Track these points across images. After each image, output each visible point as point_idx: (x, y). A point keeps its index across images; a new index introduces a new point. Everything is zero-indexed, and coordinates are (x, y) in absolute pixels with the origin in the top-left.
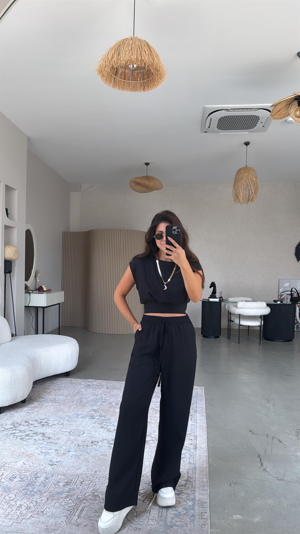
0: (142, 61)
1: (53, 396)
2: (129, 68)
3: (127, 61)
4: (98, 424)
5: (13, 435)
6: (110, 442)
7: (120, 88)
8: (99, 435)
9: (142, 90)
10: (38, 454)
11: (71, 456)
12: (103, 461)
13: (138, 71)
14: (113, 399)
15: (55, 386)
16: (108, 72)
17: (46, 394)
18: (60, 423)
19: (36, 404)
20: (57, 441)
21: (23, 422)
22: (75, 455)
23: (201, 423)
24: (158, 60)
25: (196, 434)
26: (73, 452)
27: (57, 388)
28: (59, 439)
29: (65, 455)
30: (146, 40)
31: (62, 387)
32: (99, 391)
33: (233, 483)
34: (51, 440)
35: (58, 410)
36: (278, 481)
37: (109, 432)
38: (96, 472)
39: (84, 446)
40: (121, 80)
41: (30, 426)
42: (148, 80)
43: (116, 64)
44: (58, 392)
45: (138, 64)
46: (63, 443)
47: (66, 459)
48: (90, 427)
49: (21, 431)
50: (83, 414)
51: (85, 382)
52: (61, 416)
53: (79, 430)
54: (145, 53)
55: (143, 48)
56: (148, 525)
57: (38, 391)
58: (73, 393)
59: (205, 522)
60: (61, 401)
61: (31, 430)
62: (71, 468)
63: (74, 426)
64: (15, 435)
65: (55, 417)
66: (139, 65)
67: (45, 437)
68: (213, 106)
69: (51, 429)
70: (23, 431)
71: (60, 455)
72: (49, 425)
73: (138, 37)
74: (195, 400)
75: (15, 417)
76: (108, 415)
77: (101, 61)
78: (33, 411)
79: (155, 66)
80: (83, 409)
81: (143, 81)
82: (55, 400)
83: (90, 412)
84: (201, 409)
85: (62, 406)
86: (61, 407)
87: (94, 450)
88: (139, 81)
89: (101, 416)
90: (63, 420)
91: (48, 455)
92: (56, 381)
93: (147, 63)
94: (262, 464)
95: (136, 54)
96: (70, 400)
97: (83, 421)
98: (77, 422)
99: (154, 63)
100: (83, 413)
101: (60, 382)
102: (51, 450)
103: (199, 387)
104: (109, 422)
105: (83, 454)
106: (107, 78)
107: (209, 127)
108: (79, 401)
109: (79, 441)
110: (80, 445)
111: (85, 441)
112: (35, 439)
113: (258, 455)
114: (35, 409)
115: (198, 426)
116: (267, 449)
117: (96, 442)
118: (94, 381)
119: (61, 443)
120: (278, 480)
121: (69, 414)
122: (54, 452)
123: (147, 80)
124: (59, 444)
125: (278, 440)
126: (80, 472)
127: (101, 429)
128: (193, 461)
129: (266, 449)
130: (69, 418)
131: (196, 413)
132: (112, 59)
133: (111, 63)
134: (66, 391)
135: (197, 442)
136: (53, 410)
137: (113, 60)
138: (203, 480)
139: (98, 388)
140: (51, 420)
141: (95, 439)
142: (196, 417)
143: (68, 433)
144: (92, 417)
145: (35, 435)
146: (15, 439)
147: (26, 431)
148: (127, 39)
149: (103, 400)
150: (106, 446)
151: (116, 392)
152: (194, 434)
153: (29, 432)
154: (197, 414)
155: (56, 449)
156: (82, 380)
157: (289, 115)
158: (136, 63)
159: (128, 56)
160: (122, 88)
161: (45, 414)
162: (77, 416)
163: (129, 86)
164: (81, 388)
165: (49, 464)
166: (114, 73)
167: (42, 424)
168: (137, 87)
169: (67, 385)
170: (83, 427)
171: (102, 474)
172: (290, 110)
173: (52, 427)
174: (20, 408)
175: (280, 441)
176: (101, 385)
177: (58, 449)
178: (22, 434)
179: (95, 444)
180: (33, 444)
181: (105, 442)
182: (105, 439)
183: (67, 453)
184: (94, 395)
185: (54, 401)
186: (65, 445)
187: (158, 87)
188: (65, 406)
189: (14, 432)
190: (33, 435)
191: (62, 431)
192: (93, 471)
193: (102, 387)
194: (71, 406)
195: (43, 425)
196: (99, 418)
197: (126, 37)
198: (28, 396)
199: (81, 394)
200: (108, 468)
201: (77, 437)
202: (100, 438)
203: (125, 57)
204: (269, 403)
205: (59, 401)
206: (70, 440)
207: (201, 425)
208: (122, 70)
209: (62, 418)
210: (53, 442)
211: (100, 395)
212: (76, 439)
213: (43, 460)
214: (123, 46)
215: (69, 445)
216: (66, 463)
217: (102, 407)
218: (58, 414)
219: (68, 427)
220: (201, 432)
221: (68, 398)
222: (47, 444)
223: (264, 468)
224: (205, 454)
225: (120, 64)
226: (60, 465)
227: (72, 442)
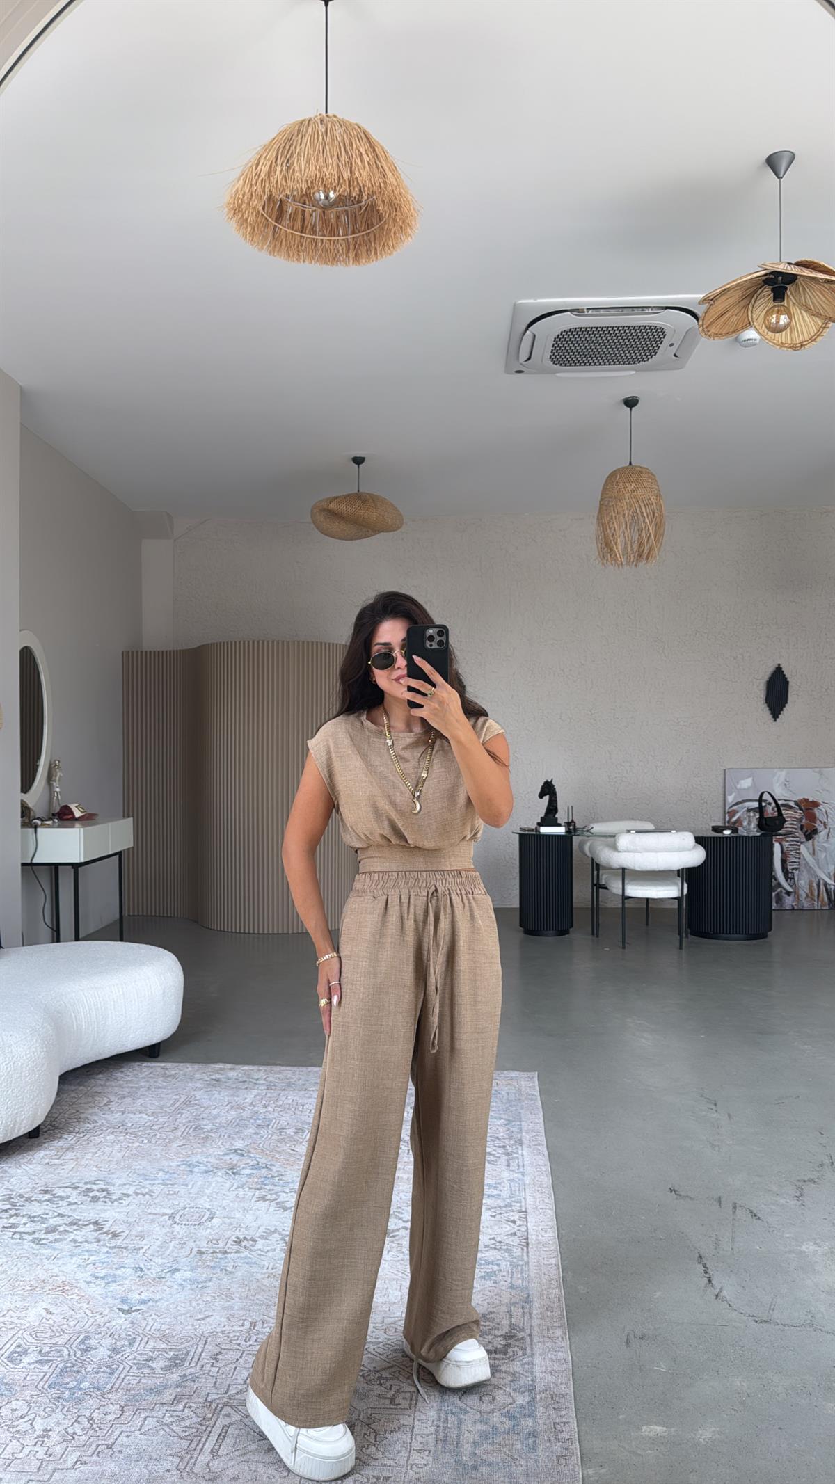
0: (353, 182)
1: (117, 1115)
2: (316, 200)
3: (312, 182)
4: (250, 1188)
5: (11, 1230)
7: (291, 255)
8: (255, 1221)
9: (351, 262)
10: (85, 1281)
11: (182, 1284)
12: (271, 1293)
13: (340, 208)
15: (120, 1086)
16: (258, 212)
17: (96, 1110)
18: (143, 1189)
19: (68, 1139)
20: (140, 1242)
21: (36, 1193)
22: (190, 1280)
23: (537, 1174)
24: (396, 179)
25: (526, 1204)
26: (185, 1271)
27: (125, 1092)
28: (142, 1238)
29: (164, 1280)
30: (362, 125)
31: (141, 1087)
32: (245, 1096)
33: (635, 1337)
34: (120, 1241)
35: (135, 1154)
36: (756, 1324)
37: (280, 1209)
38: (253, 1324)
39: (215, 1252)
40: (294, 232)
41: (57, 1204)
42: (369, 233)
43: (281, 189)
44: (130, 1104)
45: (340, 190)
46: (155, 1247)
47: (168, 1292)
48: (227, 1198)
49: (32, 1219)
50: (205, 1162)
51: (204, 1073)
52: (145, 1172)
53: (197, 1209)
54: (362, 160)
55: (355, 146)
56: (409, 1468)
57: (74, 1103)
58: (173, 1105)
59: (566, 1449)
60: (141, 1129)
61: (60, 1215)
62: (183, 1317)
63: (182, 1197)
64: (17, 1230)
65: (128, 1175)
66: (345, 193)
67: (104, 1233)
68: (539, 301)
69: (118, 1210)
70: (39, 1218)
71: (150, 1283)
72: (111, 1198)
73: (340, 116)
74: (516, 1110)
75: (12, 1180)
76: (277, 1164)
77: (239, 180)
78: (63, 1160)
79: (388, 196)
80: (204, 1149)
81: (354, 236)
82: (123, 1126)
83: (227, 1158)
84: (534, 1134)
85: (146, 1142)
86: (142, 1145)
87: (244, 1263)
88: (343, 236)
89: (256, 1167)
90: (152, 1182)
91: (114, 1284)
92: (122, 1072)
93: (366, 189)
94: (710, 1281)
95: (334, 165)
96: (166, 1125)
97: (208, 1182)
98: (190, 1186)
99: (386, 187)
100: (205, 1160)
101: (134, 1075)
102: (122, 1269)
103: (524, 1075)
104: (281, 1182)
105: (215, 1276)
106: (256, 231)
107: (529, 359)
108: (191, 1128)
109: (200, 1240)
110: (203, 1250)
111: (218, 1238)
112: (75, 1241)
113: (697, 1255)
114: (70, 1155)
115: (527, 1183)
116: (721, 1239)
117: (248, 1240)
118: (231, 1069)
119: (149, 1248)
120: (756, 1321)
121: (166, 1163)
122: (130, 1275)
123: (365, 233)
124: (142, 1251)
125: (748, 1212)
126: (210, 1328)
127: (260, 1202)
128: (520, 1281)
129: (718, 1240)
130: (167, 1177)
131: (520, 1148)
132: (269, 177)
133: (267, 186)
134: (151, 1100)
135: (527, 1228)
136: (120, 1155)
137: (272, 179)
139: (244, 1087)
141: (247, 1232)
142: (520, 1157)
143: (169, 1219)
144: (233, 1171)
145: (75, 1227)
146: (18, 1241)
147: (46, 1218)
148: (309, 120)
149: (260, 1121)
151: (295, 1096)
152: (519, 1204)
153: (55, 1219)
154: (522, 1150)
155: (137, 1266)
156: (196, 1066)
157: (749, 323)
158: (338, 189)
159: (314, 168)
160: (296, 255)
161: (99, 1166)
162: (189, 1169)
164: (194, 1090)
165: (119, 1309)
166: (274, 216)
167: (91, 1194)
168: (338, 252)
169: (155, 1082)
170: (208, 1200)
172: (752, 312)
173: (121, 1203)
174: (26, 1151)
175: (755, 1216)
176: (252, 1080)
177: (142, 1266)
178: (38, 1228)
179: (248, 1245)
180: (70, 1254)
181: (275, 1240)
182: (273, 1230)
183: (168, 1275)
184: (232, 1107)
185: (121, 1128)
187: (394, 253)
188: (154, 1142)
189: (12, 1221)
190: (68, 1229)
191: (150, 1214)
192: (245, 1322)
193: (255, 1083)
194: (169, 1142)
195: (95, 1199)
196: (254, 1172)
197: (307, 117)
198: (47, 1116)
199: (196, 1107)
201: (192, 1227)
202: (259, 1228)
203: (305, 170)
204: (716, 1111)
205: (135, 1128)
206: (175, 1238)
207: (536, 1181)
208: (295, 206)
209: (146, 1176)
210: (125, 1245)
211: (250, 1108)
212: (192, 1234)
213: (102, 1299)
214: (299, 141)
215: (172, 1251)
216: (167, 1305)
217: (259, 1142)
218: (136, 1165)
219: (166, 1200)
220: (538, 1200)
221: (161, 1120)
222: (110, 1251)
223: (718, 1290)
224: (554, 1259)
225: (292, 191)
226: (151, 1312)
227: (180, 1243)
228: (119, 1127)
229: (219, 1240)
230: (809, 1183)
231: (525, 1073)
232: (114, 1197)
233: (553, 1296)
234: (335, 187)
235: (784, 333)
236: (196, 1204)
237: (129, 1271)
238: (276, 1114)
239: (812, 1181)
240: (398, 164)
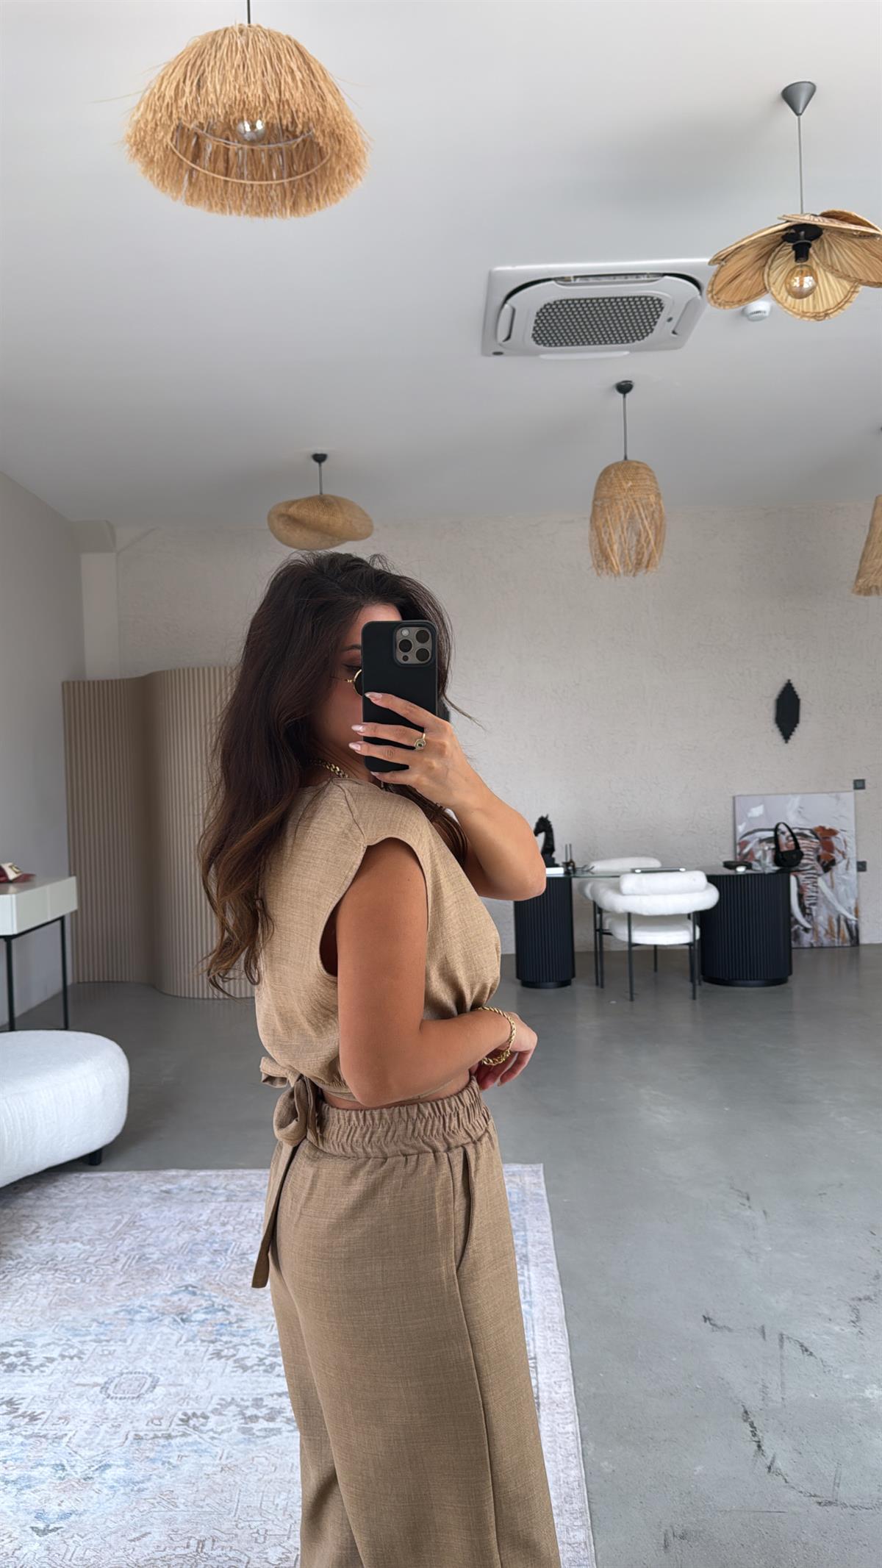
0: (284, 106)
1: (45, 1246)
2: (240, 133)
3: (230, 106)
4: (203, 1341)
6: (249, 1413)
7: (213, 204)
8: (207, 1388)
9: (288, 211)
11: (113, 1487)
12: (225, 1494)
13: (271, 146)
14: (251, 1239)
15: (53, 1206)
16: (167, 146)
17: (22, 1240)
18: (71, 1350)
20: (62, 1426)
22: (125, 1481)
23: (546, 1303)
24: (338, 105)
25: (535, 1347)
26: (118, 1466)
27: (57, 1213)
28: (66, 1420)
29: (90, 1482)
30: (293, 37)
31: (78, 1206)
32: (201, 1212)
33: (674, 1536)
34: (38, 1427)
35: (65, 1299)
36: (820, 1508)
37: (241, 1371)
38: (201, 1543)
39: (156, 1437)
40: (216, 176)
42: (308, 177)
43: (193, 116)
44: (62, 1230)
45: (268, 117)
46: (81, 1434)
47: (95, 1500)
48: (174, 1356)
50: (149, 1306)
51: (153, 1183)
52: (74, 1324)
53: (136, 1375)
54: (294, 79)
55: (284, 61)
58: (115, 1227)
60: (74, 1263)
62: (113, 1536)
63: (118, 1358)
65: (54, 1331)
66: (275, 122)
69: (39, 1381)
71: (73, 1486)
72: (30, 1365)
73: (265, 27)
74: (520, 1215)
76: (236, 1304)
77: (138, 108)
79: (329, 125)
80: (149, 1288)
81: (290, 179)
82: (52, 1260)
83: (175, 1298)
84: (541, 1247)
85: (78, 1281)
86: (73, 1286)
87: (192, 1451)
88: (277, 179)
89: (211, 1309)
90: (83, 1339)
91: (28, 1491)
92: (55, 1187)
93: (300, 114)
94: (759, 1447)
95: (259, 83)
96: (104, 1256)
97: (151, 1334)
98: (129, 1342)
99: (325, 113)
100: (149, 1303)
101: (70, 1190)
102: (40, 1468)
103: (528, 1168)
104: (241, 1330)
105: (155, 1472)
106: (166, 172)
107: (508, 338)
108: (134, 1258)
109: (138, 1420)
110: (142, 1434)
111: (160, 1415)
113: (742, 1410)
115: (536, 1316)
116: (768, 1385)
117: (197, 1417)
118: (184, 1176)
119: (74, 1435)
120: (820, 1503)
121: (101, 1310)
122: (49, 1476)
123: (304, 175)
124: (66, 1439)
125: (798, 1346)
126: (146, 1553)
127: (215, 1360)
129: (765, 1387)
130: (101, 1330)
131: (526, 1267)
132: (176, 100)
133: (174, 111)
134: (89, 1223)
136: (45, 1302)
137: (179, 102)
138: (572, 1534)
139: (199, 1200)
140: (40, 1342)
141: (197, 1405)
142: (527, 1280)
143: (101, 1392)
144: (183, 1317)
148: (226, 30)
149: (216, 1245)
150: (234, 1431)
151: (259, 1209)
154: (528, 1270)
155: (58, 1462)
156: (144, 1175)
157: (765, 289)
158: (264, 114)
159: (232, 88)
160: (219, 205)
161: (19, 1319)
162: (129, 1317)
163: (243, 199)
164: (141, 1207)
165: (32, 1528)
166: (189, 154)
167: (7, 1361)
168: (272, 199)
169: (95, 1198)
170: (150, 1360)
171: (224, 1552)
172: (768, 275)
173: (42, 1372)
175: (807, 1350)
176: (209, 1190)
177: (65, 1462)
179: (197, 1425)
181: (231, 1414)
182: (229, 1400)
183: (97, 1474)
184: (184, 1229)
185: (50, 1263)
186: (88, 1442)
187: (341, 200)
188: (88, 1280)
191: (78, 1385)
192: (191, 1542)
193: (213, 1194)
194: (107, 1280)
195: (11, 1368)
196: (209, 1316)
197: (221, 27)
199: (141, 1229)
200: (242, 1525)
201: (130, 1402)
202: (212, 1398)
203: (221, 91)
204: (750, 1207)
205: (67, 1263)
206: (107, 1419)
207: (545, 1314)
208: (216, 143)
209: (76, 1330)
210: (45, 1432)
211: (206, 1227)
212: (129, 1412)
213: (11, 1514)
214: (213, 54)
215: (103, 1439)
216: (94, 1519)
217: (214, 1274)
218: (65, 1315)
219: (99, 1363)
220: (549, 1341)
221: (98, 1249)
222: (27, 1442)
223: (770, 1459)
224: (570, 1425)
225: (206, 118)
226: (73, 1531)
227: (113, 1426)
228: (48, 1262)
229: (162, 1418)
230: (867, 1302)
231: (528, 1166)
232: (34, 1363)
233: (572, 1479)
234: (261, 112)
235: (805, 299)
236: (135, 1368)
237: (48, 1470)
238: (237, 1235)
239: (868, 1298)
240: (341, 86)
